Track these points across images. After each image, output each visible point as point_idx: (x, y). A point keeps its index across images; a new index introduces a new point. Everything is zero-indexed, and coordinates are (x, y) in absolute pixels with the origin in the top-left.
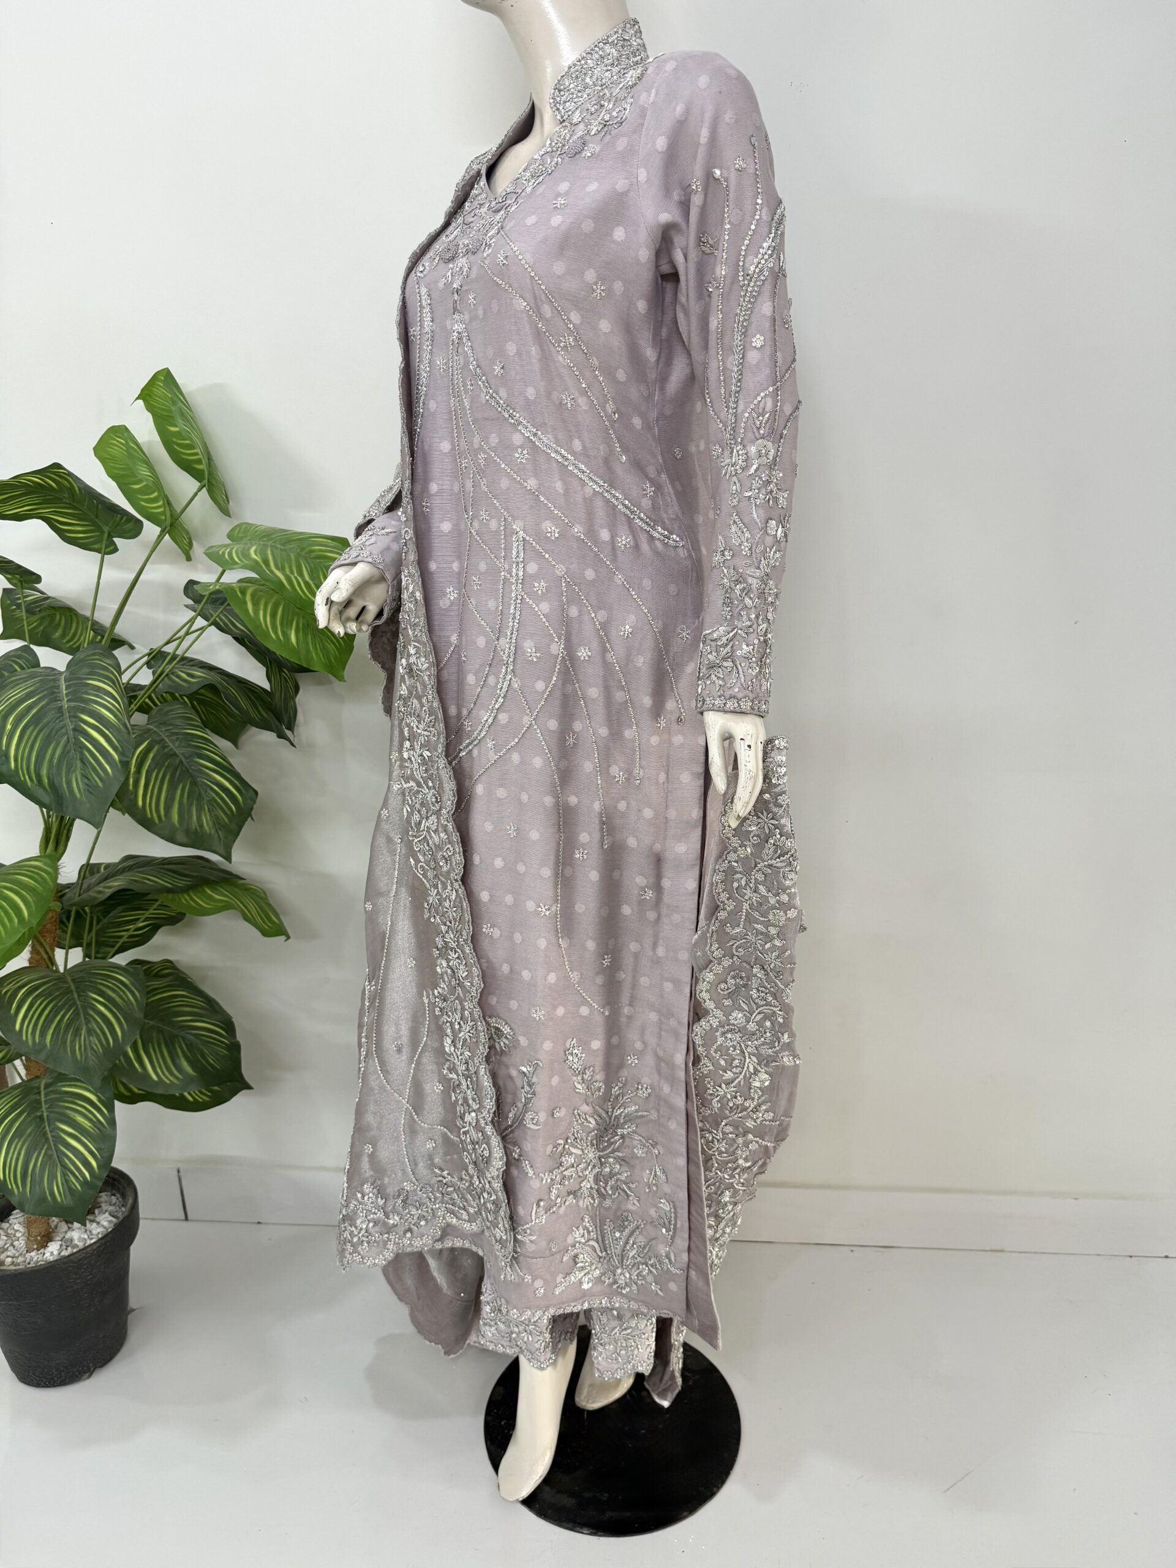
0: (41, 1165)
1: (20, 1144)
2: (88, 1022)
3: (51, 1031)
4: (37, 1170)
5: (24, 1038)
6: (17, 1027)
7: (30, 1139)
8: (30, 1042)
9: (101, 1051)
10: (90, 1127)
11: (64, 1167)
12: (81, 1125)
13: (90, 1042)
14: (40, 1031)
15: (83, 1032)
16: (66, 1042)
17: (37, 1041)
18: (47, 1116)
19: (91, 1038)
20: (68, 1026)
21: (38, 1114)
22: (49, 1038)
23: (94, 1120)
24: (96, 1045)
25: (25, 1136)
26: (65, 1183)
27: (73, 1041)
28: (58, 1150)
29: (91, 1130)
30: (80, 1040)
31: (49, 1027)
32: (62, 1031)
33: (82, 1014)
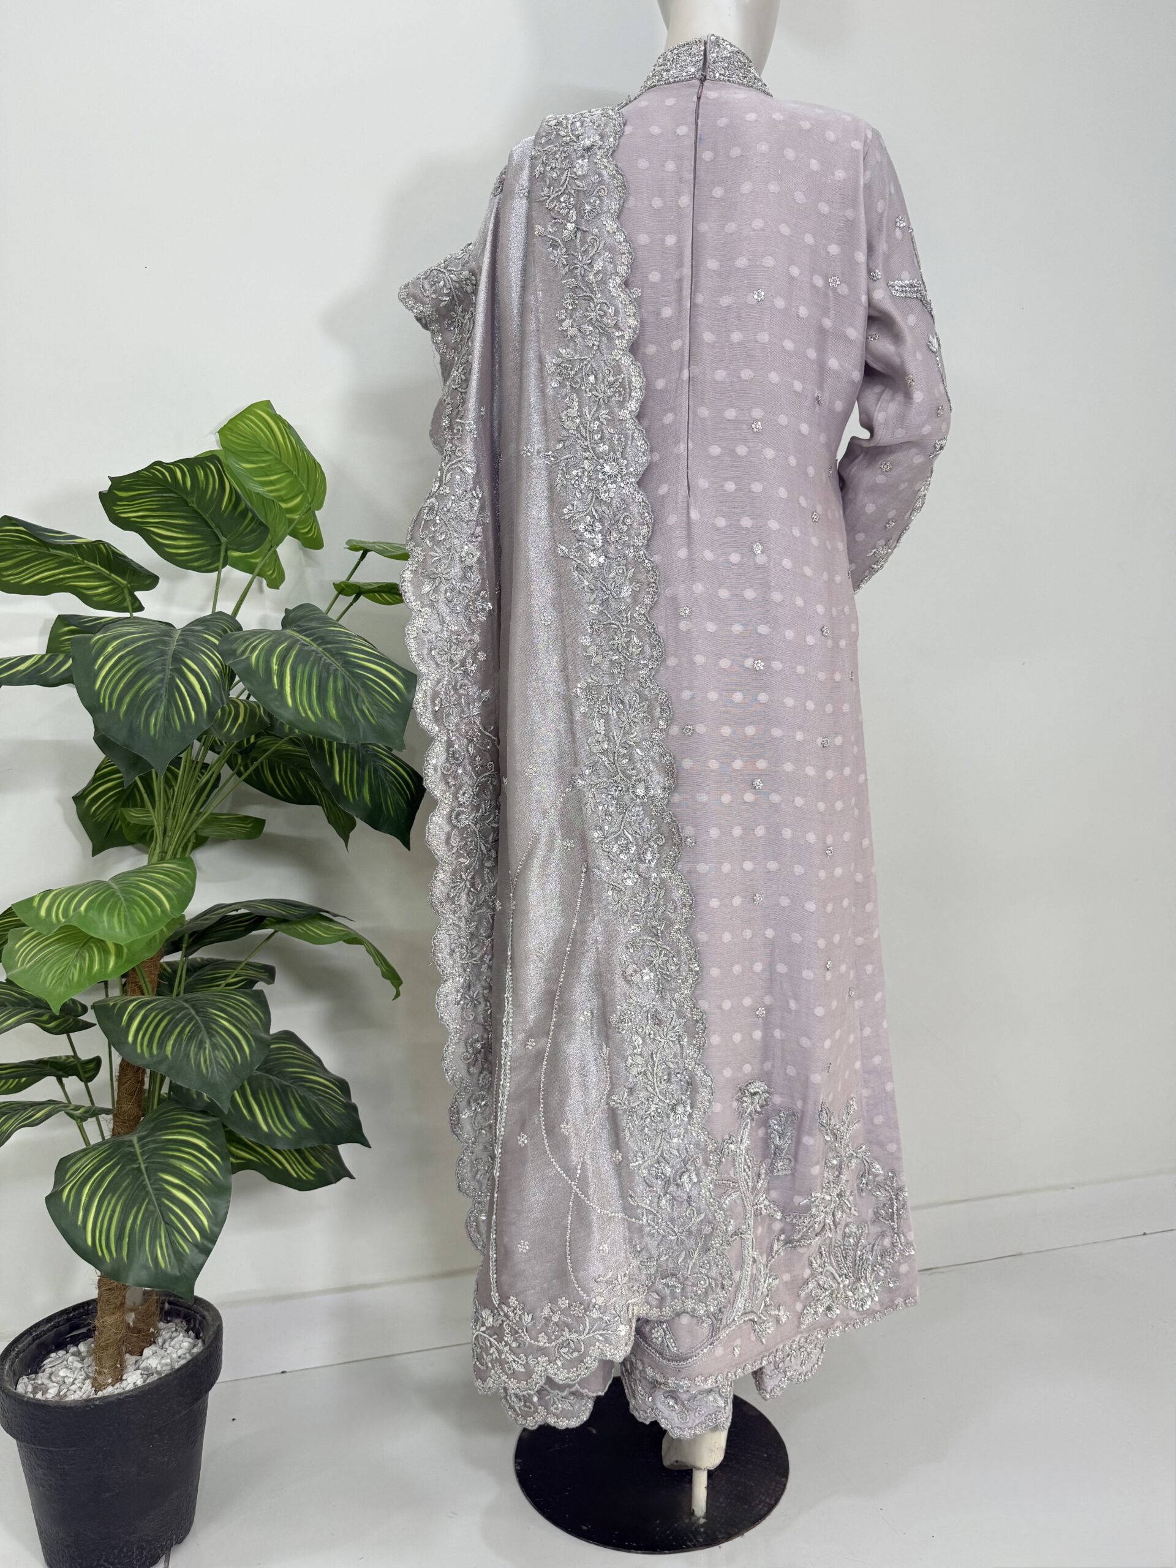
0: (141, 1222)
1: (113, 1201)
2: (211, 1036)
3: (171, 1042)
4: (137, 1228)
5: (139, 1051)
6: (130, 1039)
7: (127, 1193)
8: (147, 1055)
9: (229, 1066)
10: (200, 1176)
11: (169, 1224)
12: (190, 1175)
13: (215, 1057)
14: (158, 1043)
15: (207, 1045)
16: (188, 1055)
17: (155, 1052)
18: (146, 1168)
19: (217, 1052)
20: (190, 1038)
21: (135, 1166)
22: (169, 1049)
23: (205, 1169)
24: (223, 1060)
25: (121, 1189)
26: (170, 1246)
27: (196, 1054)
28: (161, 1205)
29: (202, 1181)
30: (204, 1053)
31: (169, 1039)
32: (184, 1043)
33: (203, 1028)
